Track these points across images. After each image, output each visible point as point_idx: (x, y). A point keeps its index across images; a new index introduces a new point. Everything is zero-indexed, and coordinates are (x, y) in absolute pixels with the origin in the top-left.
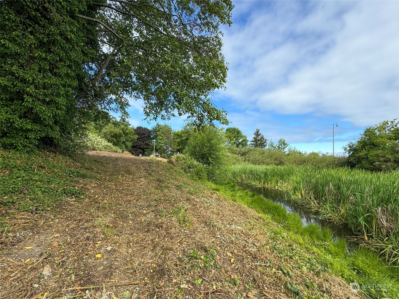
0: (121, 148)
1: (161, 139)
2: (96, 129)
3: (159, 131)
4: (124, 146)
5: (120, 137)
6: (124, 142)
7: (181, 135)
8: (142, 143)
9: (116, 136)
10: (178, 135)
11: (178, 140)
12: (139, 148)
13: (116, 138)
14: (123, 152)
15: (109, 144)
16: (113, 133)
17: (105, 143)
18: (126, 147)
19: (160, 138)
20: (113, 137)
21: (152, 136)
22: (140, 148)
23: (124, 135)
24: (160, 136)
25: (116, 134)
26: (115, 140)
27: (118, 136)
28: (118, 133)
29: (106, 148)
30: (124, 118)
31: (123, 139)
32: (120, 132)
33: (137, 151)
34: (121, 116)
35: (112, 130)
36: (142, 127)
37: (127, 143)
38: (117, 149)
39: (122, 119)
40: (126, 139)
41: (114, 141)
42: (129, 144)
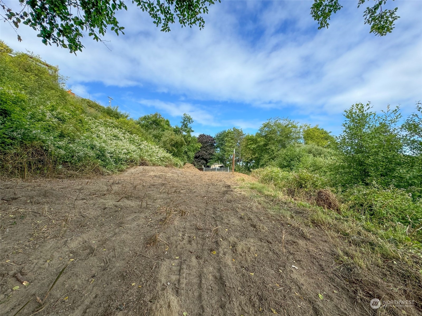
0: (182, 160)
1: (230, 147)
2: (155, 138)
3: (227, 136)
4: (186, 157)
5: (182, 146)
6: (186, 152)
7: (256, 140)
8: (205, 153)
9: (177, 145)
10: (252, 140)
11: (253, 146)
12: (201, 159)
13: (177, 147)
14: (185, 164)
15: (168, 155)
16: (174, 141)
17: (163, 153)
18: (189, 157)
19: (230, 145)
20: (174, 146)
21: (215, 145)
22: (203, 159)
23: (186, 144)
24: (229, 142)
25: (177, 142)
26: (176, 150)
27: (179, 144)
28: (179, 141)
29: (163, 161)
30: (187, 124)
31: (185, 148)
32: (182, 140)
33: (199, 162)
34: (183, 121)
35: (173, 137)
36: (204, 134)
37: (189, 153)
38: (177, 161)
39: (184, 125)
40: (188, 149)
41: (174, 151)
42: (192, 154)
